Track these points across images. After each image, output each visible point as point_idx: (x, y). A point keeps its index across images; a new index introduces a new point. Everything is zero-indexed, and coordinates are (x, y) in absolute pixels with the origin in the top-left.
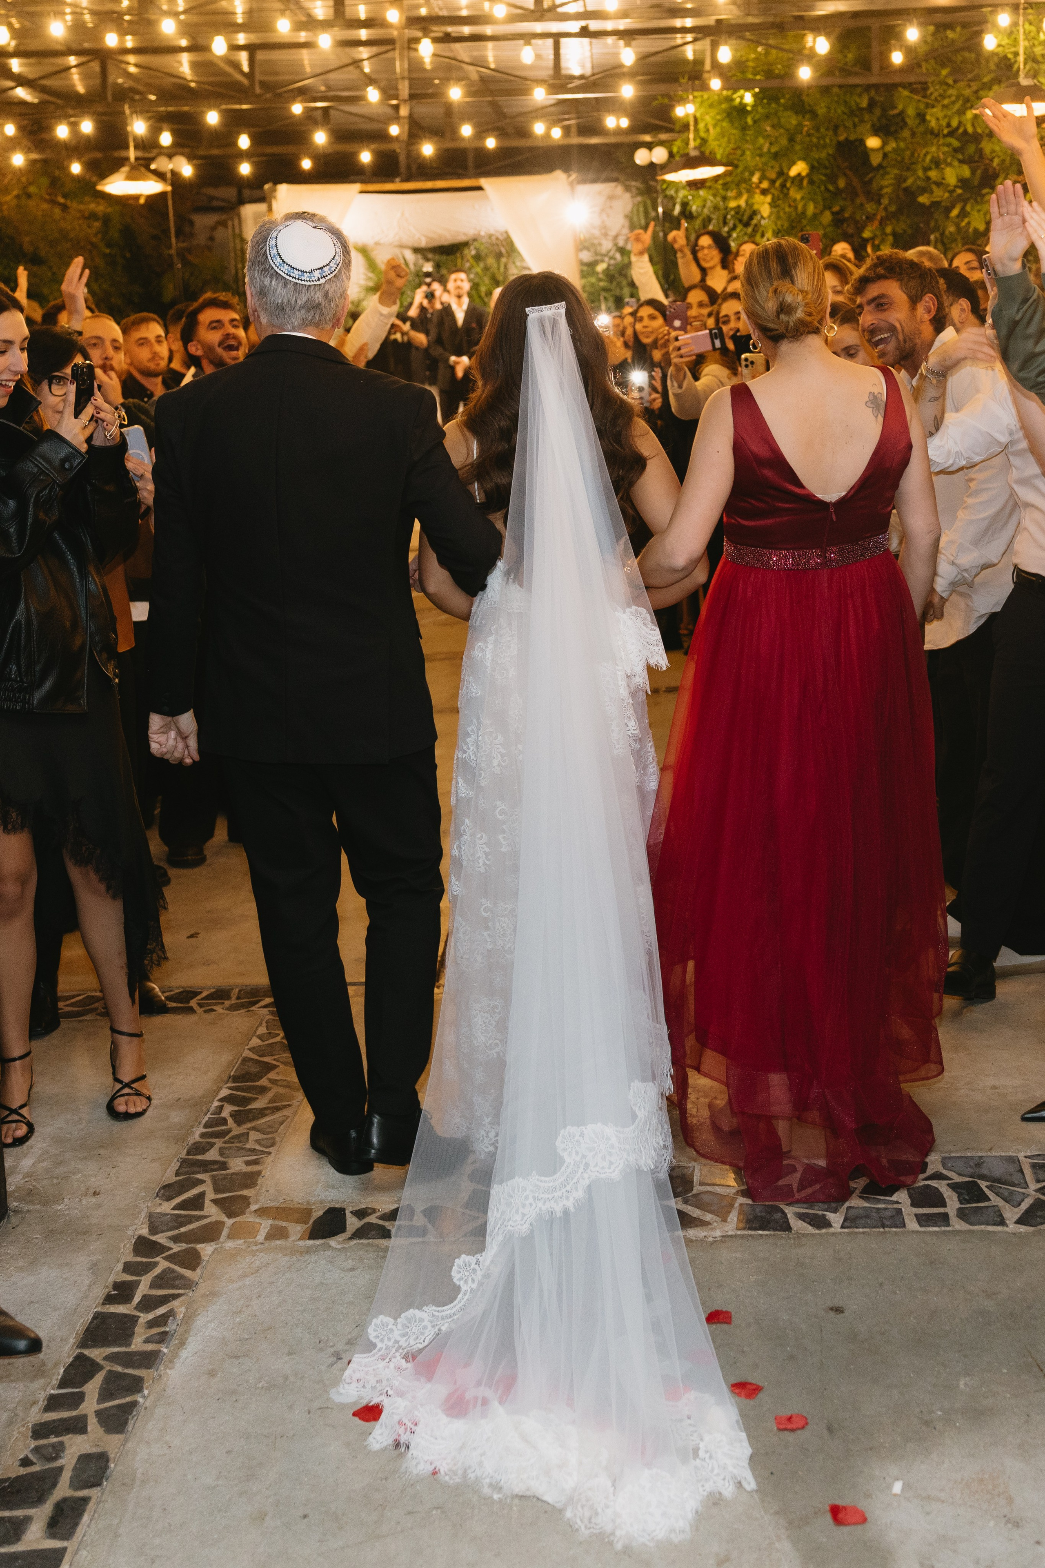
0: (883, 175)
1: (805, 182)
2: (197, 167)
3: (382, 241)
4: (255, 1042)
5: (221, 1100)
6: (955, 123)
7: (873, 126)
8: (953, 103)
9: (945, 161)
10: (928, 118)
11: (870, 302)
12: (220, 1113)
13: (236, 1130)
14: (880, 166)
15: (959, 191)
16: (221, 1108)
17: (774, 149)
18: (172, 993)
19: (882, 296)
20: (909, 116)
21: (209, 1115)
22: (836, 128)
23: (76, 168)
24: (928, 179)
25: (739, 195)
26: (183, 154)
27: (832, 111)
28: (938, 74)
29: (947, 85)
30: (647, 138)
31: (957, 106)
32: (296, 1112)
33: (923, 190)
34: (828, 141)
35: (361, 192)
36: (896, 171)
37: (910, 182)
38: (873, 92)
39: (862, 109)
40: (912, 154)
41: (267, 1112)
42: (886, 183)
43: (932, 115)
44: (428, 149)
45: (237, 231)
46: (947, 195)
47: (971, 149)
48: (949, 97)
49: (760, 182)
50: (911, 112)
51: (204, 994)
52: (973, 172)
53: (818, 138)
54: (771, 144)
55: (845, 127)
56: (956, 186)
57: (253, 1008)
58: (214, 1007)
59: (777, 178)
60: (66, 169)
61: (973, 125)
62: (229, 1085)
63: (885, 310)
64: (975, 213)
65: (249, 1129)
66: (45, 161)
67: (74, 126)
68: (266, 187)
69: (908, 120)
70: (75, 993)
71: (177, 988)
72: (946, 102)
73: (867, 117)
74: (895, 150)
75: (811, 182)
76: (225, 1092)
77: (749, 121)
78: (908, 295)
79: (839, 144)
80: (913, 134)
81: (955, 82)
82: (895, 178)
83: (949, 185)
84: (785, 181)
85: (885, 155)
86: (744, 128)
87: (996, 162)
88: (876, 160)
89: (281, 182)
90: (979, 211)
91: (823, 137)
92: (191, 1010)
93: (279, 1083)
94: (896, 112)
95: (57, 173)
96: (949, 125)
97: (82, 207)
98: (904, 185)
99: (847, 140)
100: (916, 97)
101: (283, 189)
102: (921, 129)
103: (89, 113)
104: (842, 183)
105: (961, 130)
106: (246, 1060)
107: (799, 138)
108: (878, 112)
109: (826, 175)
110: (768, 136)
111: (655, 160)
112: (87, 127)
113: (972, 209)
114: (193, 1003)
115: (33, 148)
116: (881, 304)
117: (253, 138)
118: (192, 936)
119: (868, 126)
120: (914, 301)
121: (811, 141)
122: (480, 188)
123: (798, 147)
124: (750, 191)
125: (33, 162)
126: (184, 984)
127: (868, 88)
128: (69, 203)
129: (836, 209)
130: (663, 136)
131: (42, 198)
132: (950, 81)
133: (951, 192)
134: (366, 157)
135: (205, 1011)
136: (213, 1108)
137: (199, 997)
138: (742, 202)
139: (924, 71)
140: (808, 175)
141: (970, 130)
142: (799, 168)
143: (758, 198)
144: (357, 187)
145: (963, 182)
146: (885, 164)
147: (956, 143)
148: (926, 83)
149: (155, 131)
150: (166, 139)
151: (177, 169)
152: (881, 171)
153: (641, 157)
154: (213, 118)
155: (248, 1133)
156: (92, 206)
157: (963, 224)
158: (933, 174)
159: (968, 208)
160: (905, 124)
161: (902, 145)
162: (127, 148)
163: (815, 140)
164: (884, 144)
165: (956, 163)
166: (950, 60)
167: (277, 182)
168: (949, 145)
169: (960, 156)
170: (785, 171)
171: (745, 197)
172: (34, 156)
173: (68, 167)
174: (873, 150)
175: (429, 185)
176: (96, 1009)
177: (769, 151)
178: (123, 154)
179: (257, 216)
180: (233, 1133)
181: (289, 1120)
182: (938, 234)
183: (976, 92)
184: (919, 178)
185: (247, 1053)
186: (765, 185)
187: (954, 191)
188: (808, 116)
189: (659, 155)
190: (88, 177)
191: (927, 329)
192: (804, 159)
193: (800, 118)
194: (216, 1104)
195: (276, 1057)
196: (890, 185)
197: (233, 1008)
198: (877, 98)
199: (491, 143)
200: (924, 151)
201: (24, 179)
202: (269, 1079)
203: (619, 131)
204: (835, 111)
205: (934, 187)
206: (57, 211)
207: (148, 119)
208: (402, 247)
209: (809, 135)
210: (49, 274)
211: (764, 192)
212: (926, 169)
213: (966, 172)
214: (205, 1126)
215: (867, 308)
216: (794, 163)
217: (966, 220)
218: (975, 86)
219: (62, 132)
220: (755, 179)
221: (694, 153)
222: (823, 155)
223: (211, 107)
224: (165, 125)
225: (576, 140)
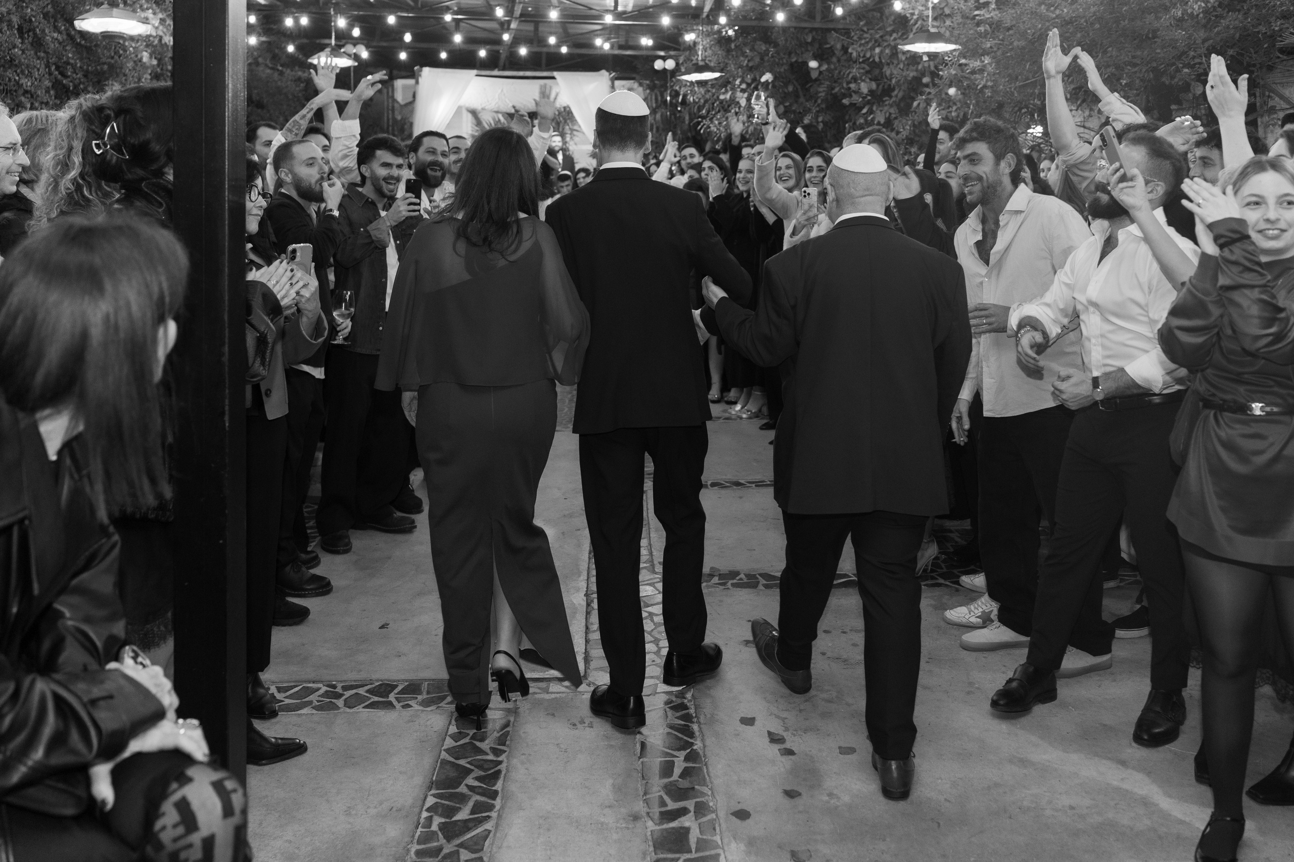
0: (819, 86)
1: (770, 86)
2: (371, 53)
3: (486, 108)
4: (449, 743)
5: (428, 810)
6: (868, 55)
7: (813, 54)
8: (867, 43)
9: (861, 78)
10: (850, 50)
11: (965, 157)
12: (430, 826)
13: (448, 849)
14: (816, 80)
15: (869, 98)
16: (430, 820)
17: (751, 64)
18: (373, 686)
19: (974, 154)
20: (837, 49)
21: (420, 829)
22: (790, 54)
23: (291, 48)
24: (850, 88)
25: (727, 91)
26: (363, 44)
27: (789, 42)
28: (858, 25)
29: (863, 31)
30: (662, 53)
31: (870, 45)
32: (497, 826)
33: (845, 96)
34: (785, 61)
35: (477, 75)
36: (828, 83)
37: (837, 90)
38: (814, 33)
39: (807, 43)
40: (840, 72)
41: (471, 825)
42: (822, 91)
43: (853, 49)
44: (523, 51)
45: (390, 94)
46: (861, 99)
47: (877, 72)
48: (865, 38)
49: (740, 85)
50: (839, 46)
51: (400, 688)
52: (878, 85)
53: (779, 59)
54: (749, 61)
55: (796, 53)
56: (867, 95)
57: (442, 704)
58: (409, 702)
59: (752, 83)
60: (284, 49)
61: (880, 58)
62: (433, 792)
63: (975, 165)
64: (878, 112)
65: (457, 846)
66: (269, 43)
67: (297, 20)
68: (416, 68)
69: (836, 52)
70: (293, 684)
71: (377, 680)
72: (863, 42)
73: (809, 48)
74: (827, 70)
75: (774, 86)
76: (431, 801)
77: (733, 46)
78: (994, 154)
79: (792, 65)
80: (839, 61)
81: (868, 30)
82: (827, 87)
83: (863, 94)
84: (757, 85)
85: (821, 73)
86: (729, 51)
87: (894, 81)
88: (814, 75)
89: (426, 66)
90: (881, 111)
91: (782, 59)
92: (389, 705)
93: (476, 790)
94: (828, 46)
95: (277, 51)
96: (864, 56)
97: (293, 73)
98: (833, 92)
99: (796, 61)
100: (842, 37)
101: (426, 70)
102: (844, 58)
103: (306, 12)
104: (790, 88)
105: (871, 60)
106: (444, 762)
107: (766, 58)
108: (817, 46)
109: (782, 82)
110: (747, 56)
111: (667, 67)
112: (304, 21)
113: (877, 109)
114: (392, 697)
115: (262, 34)
116: (973, 159)
117: (413, 35)
118: (382, 627)
119: (811, 54)
120: (999, 158)
121: (775, 61)
122: (553, 78)
123: (766, 64)
124: (733, 89)
125: (261, 43)
126: (382, 677)
127: (812, 30)
128: (284, 70)
129: (787, 104)
130: (672, 53)
131: (266, 66)
132: (865, 29)
133: (864, 98)
134: (482, 53)
135: (403, 707)
136: (422, 821)
137: (396, 691)
138: (728, 96)
139: (848, 22)
140: (772, 81)
141: (877, 59)
142: (767, 77)
143: (739, 94)
144: (475, 72)
145: (871, 92)
146: (820, 78)
147: (867, 68)
148: (849, 29)
149: (351, 26)
150: (356, 32)
151: (358, 53)
152: (818, 83)
153: (658, 65)
154: (391, 20)
155: (458, 852)
156: (300, 73)
157: (869, 118)
158: (853, 86)
159: (874, 108)
160: (834, 54)
161: (832, 67)
162: (330, 38)
163: (777, 60)
164: (820, 66)
165: (868, 80)
166: (864, 16)
167: (423, 65)
168: (863, 68)
169: (870, 76)
170: (758, 78)
171: (730, 93)
172: (264, 39)
173: (285, 48)
174: (813, 69)
175: (521, 74)
176: (311, 702)
177: (747, 65)
178: (326, 41)
179: (405, 87)
180: (446, 851)
181: (491, 835)
182: (851, 124)
183: (881, 37)
184: (843, 88)
185: (444, 755)
186: (744, 86)
187: (866, 97)
188: (772, 45)
189: (670, 64)
190: (296, 55)
191: (1007, 181)
192: (770, 72)
193: (768, 46)
194: (425, 814)
195: (469, 759)
196: (824, 91)
197: (426, 703)
198: (816, 37)
199: (564, 50)
200: (848, 72)
201: (255, 53)
202: (467, 785)
203: (647, 48)
204: (791, 43)
205: (853, 94)
206: (276, 75)
207: (348, 18)
208: (497, 112)
209: (772, 57)
210: (268, 115)
211: (743, 91)
212: (849, 83)
213: (874, 86)
214: (419, 843)
215: (963, 162)
216: (764, 74)
217: (872, 116)
218: (881, 33)
219: (289, 22)
220: (738, 82)
221: (701, 63)
222: (782, 70)
223: (391, 13)
224: (356, 24)
225: (617, 52)
